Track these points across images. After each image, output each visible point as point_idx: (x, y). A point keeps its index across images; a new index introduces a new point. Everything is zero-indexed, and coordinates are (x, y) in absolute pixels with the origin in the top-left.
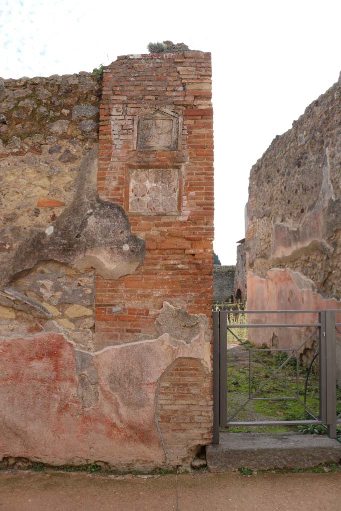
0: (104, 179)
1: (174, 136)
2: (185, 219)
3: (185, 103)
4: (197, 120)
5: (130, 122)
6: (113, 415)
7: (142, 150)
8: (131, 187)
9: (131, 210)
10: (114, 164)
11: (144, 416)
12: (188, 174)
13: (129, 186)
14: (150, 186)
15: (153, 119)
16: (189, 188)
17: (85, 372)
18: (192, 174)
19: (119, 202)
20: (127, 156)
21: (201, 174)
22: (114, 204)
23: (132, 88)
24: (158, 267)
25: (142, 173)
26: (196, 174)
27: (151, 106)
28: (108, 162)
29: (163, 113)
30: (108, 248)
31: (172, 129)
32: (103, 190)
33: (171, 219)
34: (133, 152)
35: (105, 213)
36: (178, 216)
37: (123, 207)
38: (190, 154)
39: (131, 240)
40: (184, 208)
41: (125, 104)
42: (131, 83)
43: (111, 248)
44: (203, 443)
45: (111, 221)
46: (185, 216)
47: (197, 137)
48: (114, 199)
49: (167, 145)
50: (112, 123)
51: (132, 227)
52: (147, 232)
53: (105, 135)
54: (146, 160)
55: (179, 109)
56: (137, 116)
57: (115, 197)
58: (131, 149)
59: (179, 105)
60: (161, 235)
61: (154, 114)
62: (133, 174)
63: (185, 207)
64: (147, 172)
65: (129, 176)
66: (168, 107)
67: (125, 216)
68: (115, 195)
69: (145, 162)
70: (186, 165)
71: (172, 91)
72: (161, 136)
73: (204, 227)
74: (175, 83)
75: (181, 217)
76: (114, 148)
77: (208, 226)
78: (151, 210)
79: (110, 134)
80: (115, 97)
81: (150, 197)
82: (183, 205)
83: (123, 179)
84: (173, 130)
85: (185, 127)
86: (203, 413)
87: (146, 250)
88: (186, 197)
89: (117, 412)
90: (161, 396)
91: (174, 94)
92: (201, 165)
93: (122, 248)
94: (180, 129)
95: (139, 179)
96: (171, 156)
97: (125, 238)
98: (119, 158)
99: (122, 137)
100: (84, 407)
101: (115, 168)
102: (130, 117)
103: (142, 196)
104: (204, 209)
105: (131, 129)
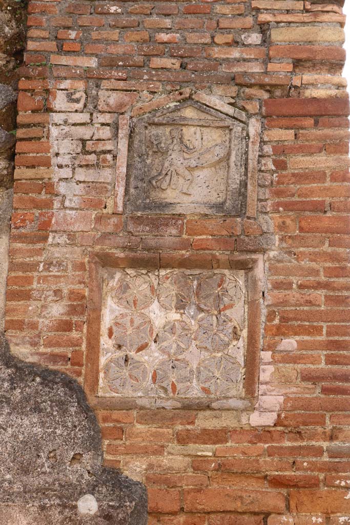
0: (26, 296)
1: (236, 176)
2: (268, 419)
3: (267, 80)
4: (302, 129)
5: (106, 133)
7: (139, 214)
8: (107, 320)
9: (104, 389)
10: (57, 253)
12: (277, 286)
13: (98, 319)
14: (163, 321)
15: (172, 123)
16: (278, 328)
18: (289, 286)
19: (69, 366)
20: (97, 230)
21: (315, 288)
22: (55, 373)
23: (115, 34)
25: (139, 281)
26: (301, 287)
27: (169, 88)
28: (39, 246)
29: (204, 108)
30: (33, 507)
31: (229, 154)
32: (21, 329)
33: (227, 421)
34: (114, 220)
35: (27, 399)
36: (245, 410)
37: (81, 379)
38: (282, 227)
39: (104, 483)
40: (263, 388)
41: (92, 78)
42: (110, 20)
43: (43, 508)
45: (43, 424)
46: (266, 410)
47: (302, 177)
48: (54, 358)
49: (214, 198)
50: (54, 131)
51: (106, 442)
52: (153, 458)
53: (33, 167)
54: (152, 242)
55: (250, 98)
56: (127, 116)
57: (57, 350)
58: (109, 210)
59: (250, 86)
60: (196, 469)
61: (177, 109)
62: (114, 283)
63: (266, 383)
64: (153, 277)
65: (100, 289)
66: (218, 90)
67: (86, 410)
68: (58, 344)
69: (149, 250)
70: (269, 259)
71: (228, 44)
72: (196, 173)
73: (325, 445)
74: (238, 23)
75: (256, 413)
76: (57, 205)
77: (336, 444)
78: (165, 390)
79: (47, 164)
80: (64, 60)
81: (163, 351)
82: (261, 379)
83: (84, 297)
84: (233, 158)
85: (268, 149)
87: (149, 513)
88: (270, 353)
91: (236, 53)
92: (312, 260)
93: (75, 507)
94: (253, 155)
95: (131, 299)
96: (225, 233)
97: (86, 476)
98: (71, 236)
99: (81, 175)
101: (59, 264)
102: (107, 118)
103: (140, 349)
104: (325, 391)
105: (109, 152)
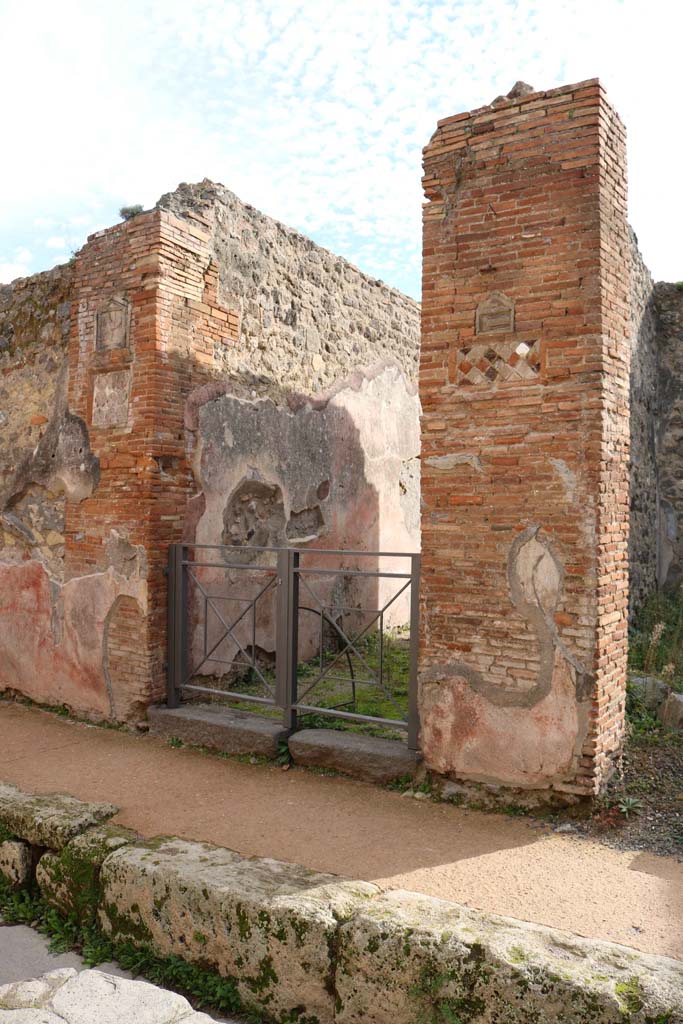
0: (73, 389)
1: (124, 330)
2: (130, 431)
3: (134, 286)
4: (144, 305)
5: (91, 319)
6: (74, 655)
7: (99, 351)
8: (95, 395)
9: (92, 423)
10: (80, 371)
11: (95, 658)
12: (135, 375)
13: (92, 396)
14: (109, 394)
15: (108, 311)
16: (134, 393)
17: (56, 605)
18: (138, 374)
19: (84, 415)
20: (89, 360)
21: (145, 375)
22: (79, 418)
23: (96, 275)
24: (109, 490)
25: (102, 378)
27: (108, 296)
28: (76, 369)
29: (116, 302)
30: (70, 469)
31: (122, 321)
32: (71, 402)
33: (120, 432)
34: (93, 355)
35: (70, 429)
36: (125, 427)
37: (85, 420)
38: (137, 350)
39: (88, 459)
40: (130, 418)
41: (89, 296)
42: (96, 269)
43: (72, 469)
44: (142, 699)
46: (130, 427)
47: (143, 327)
48: (78, 412)
49: (119, 341)
50: (80, 321)
51: (90, 443)
52: (102, 448)
53: (74, 337)
54: (103, 362)
55: (129, 295)
56: (96, 311)
57: (79, 409)
58: (92, 351)
59: (130, 289)
60: (112, 452)
61: (109, 305)
62: (96, 380)
63: (131, 416)
64: (105, 376)
65: (92, 383)
66: (121, 294)
67: (85, 431)
68: (80, 407)
69: (103, 366)
70: (133, 364)
71: (126, 271)
72: (114, 331)
73: (145, 439)
74: (129, 261)
75: (128, 429)
76: (80, 351)
78: (107, 422)
79: (78, 335)
80: (83, 290)
81: (109, 406)
82: (129, 414)
83: (86, 388)
84: (123, 323)
85: (133, 317)
86: (142, 664)
87: (100, 469)
88: (131, 404)
89: (76, 651)
90: (110, 639)
91: (128, 275)
92: (144, 363)
93: (80, 468)
94: (129, 320)
95: (101, 386)
96: (121, 355)
97: (83, 456)
98: (83, 363)
99: (86, 338)
100: (55, 643)
101: (80, 375)
102: (92, 313)
103: (103, 406)
104: (146, 417)
105: (92, 327)
